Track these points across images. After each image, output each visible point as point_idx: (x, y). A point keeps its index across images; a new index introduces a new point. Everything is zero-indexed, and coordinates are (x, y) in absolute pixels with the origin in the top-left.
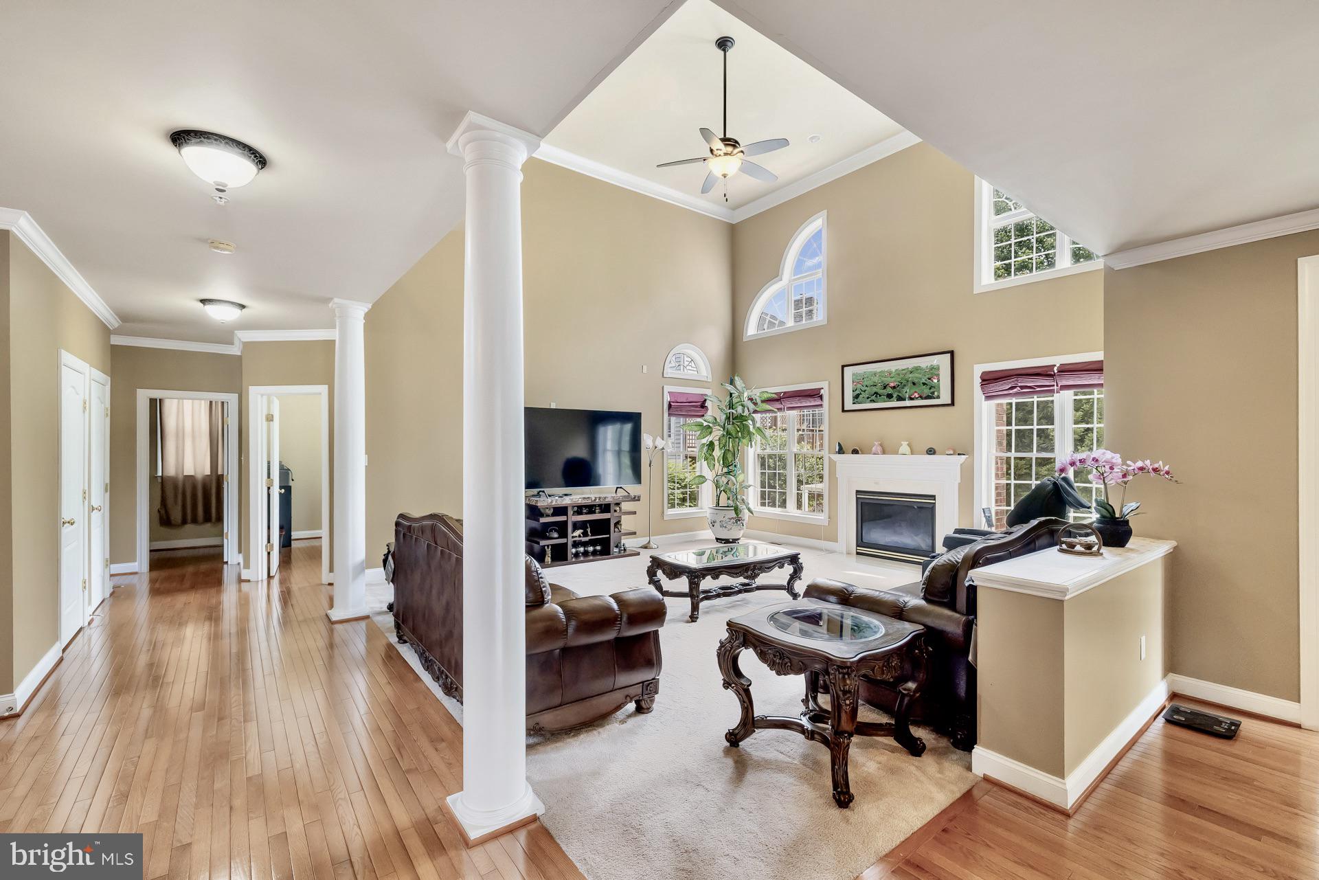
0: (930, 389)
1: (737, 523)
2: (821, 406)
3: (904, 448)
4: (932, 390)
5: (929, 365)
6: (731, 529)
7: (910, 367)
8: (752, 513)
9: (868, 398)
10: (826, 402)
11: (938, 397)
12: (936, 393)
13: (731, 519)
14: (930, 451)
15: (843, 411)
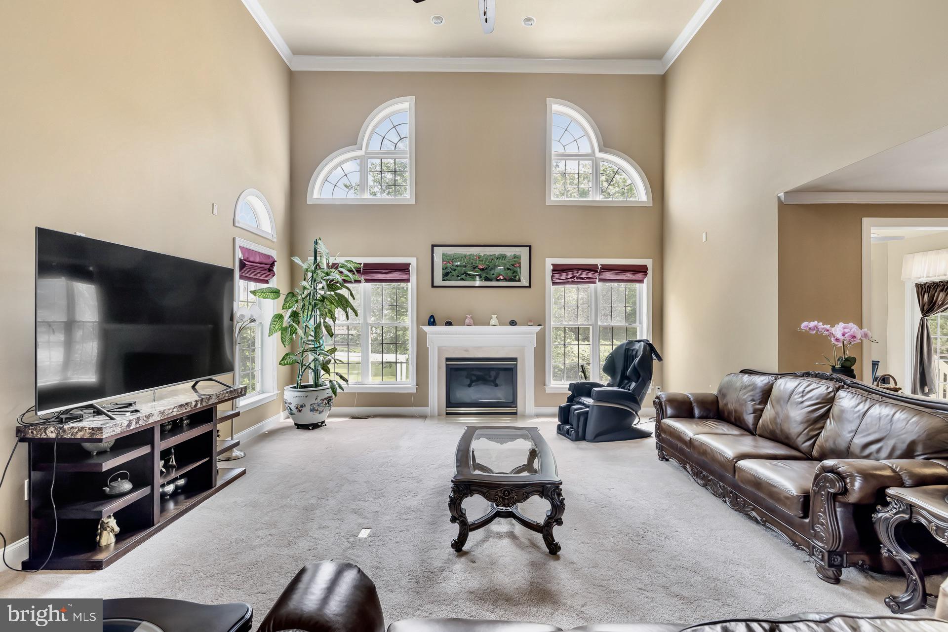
0: (513, 273)
1: (328, 403)
2: (408, 280)
3: (494, 320)
4: (514, 275)
5: (513, 254)
6: (323, 411)
7: (497, 254)
8: (343, 390)
9: (458, 276)
10: (413, 277)
11: (519, 280)
12: (517, 277)
13: (323, 400)
14: (513, 323)
15: (433, 286)
